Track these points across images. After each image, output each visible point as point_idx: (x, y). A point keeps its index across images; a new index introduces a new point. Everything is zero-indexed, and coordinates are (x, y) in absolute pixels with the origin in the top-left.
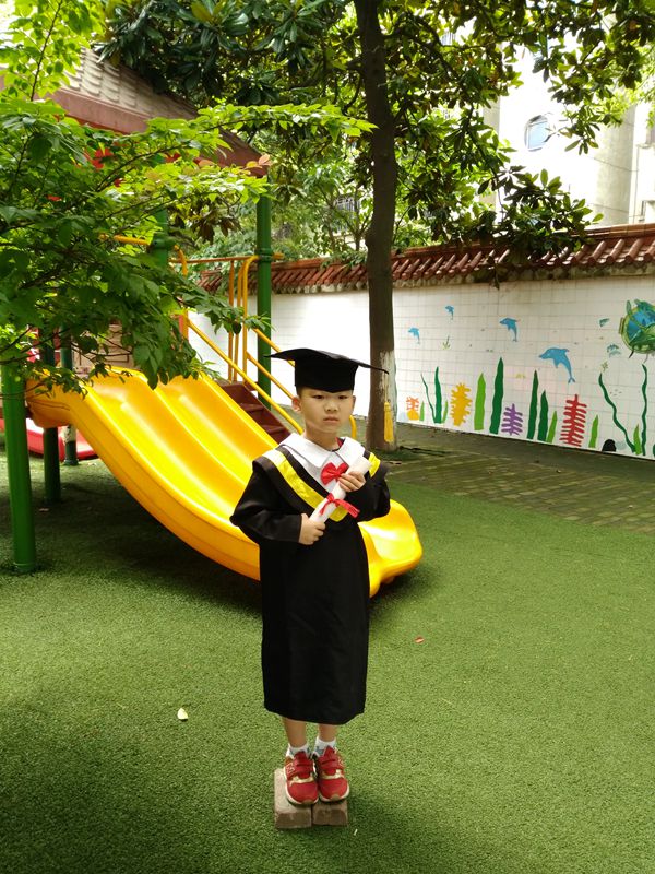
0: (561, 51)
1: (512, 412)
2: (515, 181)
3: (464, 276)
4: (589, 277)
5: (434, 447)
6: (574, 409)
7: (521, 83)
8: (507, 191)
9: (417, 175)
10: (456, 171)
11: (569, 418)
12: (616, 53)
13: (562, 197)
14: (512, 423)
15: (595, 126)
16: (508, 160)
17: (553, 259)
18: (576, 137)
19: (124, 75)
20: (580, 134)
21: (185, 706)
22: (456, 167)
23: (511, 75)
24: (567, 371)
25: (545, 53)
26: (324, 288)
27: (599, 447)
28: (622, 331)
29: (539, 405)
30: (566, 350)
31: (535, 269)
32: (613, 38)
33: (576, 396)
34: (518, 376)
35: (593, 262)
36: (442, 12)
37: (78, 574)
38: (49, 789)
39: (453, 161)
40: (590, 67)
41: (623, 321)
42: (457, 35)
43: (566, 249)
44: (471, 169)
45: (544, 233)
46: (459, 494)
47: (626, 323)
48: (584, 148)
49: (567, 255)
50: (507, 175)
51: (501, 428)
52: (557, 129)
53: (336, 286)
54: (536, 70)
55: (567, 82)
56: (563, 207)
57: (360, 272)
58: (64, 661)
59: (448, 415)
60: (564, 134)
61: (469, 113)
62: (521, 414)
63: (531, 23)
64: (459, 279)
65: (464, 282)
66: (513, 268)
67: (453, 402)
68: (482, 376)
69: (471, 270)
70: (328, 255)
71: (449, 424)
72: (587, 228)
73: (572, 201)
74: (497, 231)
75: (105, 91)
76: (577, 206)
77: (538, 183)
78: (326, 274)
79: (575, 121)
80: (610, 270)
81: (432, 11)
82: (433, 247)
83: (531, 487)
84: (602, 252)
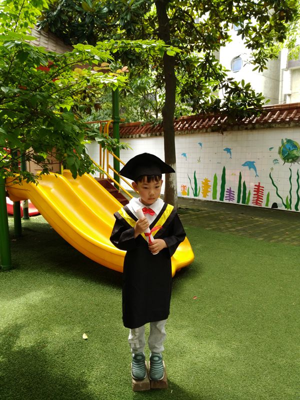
0: (249, 25)
1: (230, 191)
2: (230, 85)
3: (207, 129)
4: (264, 128)
5: (195, 207)
6: (258, 189)
7: (231, 40)
8: (226, 89)
9: (184, 83)
10: (202, 81)
11: (256, 193)
12: (275, 26)
13: (251, 92)
14: (230, 196)
15: (266, 59)
16: (226, 75)
17: (247, 121)
18: (257, 65)
19: (50, 37)
20: (259, 63)
21: (86, 332)
22: (203, 79)
23: (226, 37)
24: (255, 172)
25: (242, 26)
26: (142, 135)
27: (270, 206)
28: (279, 153)
29: (242, 187)
30: (254, 162)
31: (239, 125)
32: (273, 20)
33: (259, 183)
34: (232, 174)
35: (266, 121)
36: (195, 8)
37: (32, 270)
38: (22, 375)
39: (201, 76)
40: (263, 33)
41: (280, 148)
42: (202, 19)
43: (253, 116)
44: (209, 79)
45: (243, 108)
46: (208, 229)
47: (282, 149)
48: (261, 69)
49: (254, 118)
50: (226, 82)
51: (225, 198)
52: (249, 61)
53: (147, 135)
54: (238, 35)
55: (253, 39)
56: (251, 96)
57: (159, 128)
58: (27, 312)
59: (201, 193)
60: (252, 63)
61: (209, 54)
62: (234, 192)
63: (236, 13)
64: (205, 130)
65: (207, 132)
66: (229, 125)
67: (203, 187)
68: (215, 175)
69: (210, 126)
70: (143, 120)
71: (201, 197)
72: (263, 106)
73: (256, 94)
74: (222, 108)
75: (42, 44)
76: (258, 96)
77: (240, 86)
78: (143, 129)
79: (257, 57)
80: (274, 125)
81: (190, 8)
82: (192, 116)
83: (241, 225)
84: (270, 117)
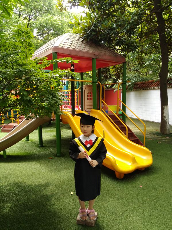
19: (88, 43)
53: (158, 87)
75: (82, 48)
